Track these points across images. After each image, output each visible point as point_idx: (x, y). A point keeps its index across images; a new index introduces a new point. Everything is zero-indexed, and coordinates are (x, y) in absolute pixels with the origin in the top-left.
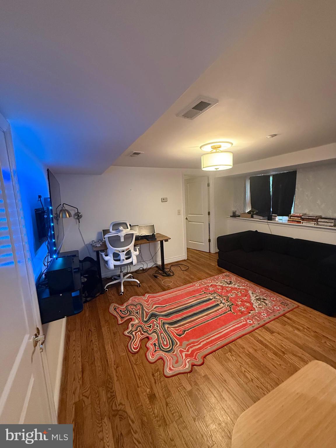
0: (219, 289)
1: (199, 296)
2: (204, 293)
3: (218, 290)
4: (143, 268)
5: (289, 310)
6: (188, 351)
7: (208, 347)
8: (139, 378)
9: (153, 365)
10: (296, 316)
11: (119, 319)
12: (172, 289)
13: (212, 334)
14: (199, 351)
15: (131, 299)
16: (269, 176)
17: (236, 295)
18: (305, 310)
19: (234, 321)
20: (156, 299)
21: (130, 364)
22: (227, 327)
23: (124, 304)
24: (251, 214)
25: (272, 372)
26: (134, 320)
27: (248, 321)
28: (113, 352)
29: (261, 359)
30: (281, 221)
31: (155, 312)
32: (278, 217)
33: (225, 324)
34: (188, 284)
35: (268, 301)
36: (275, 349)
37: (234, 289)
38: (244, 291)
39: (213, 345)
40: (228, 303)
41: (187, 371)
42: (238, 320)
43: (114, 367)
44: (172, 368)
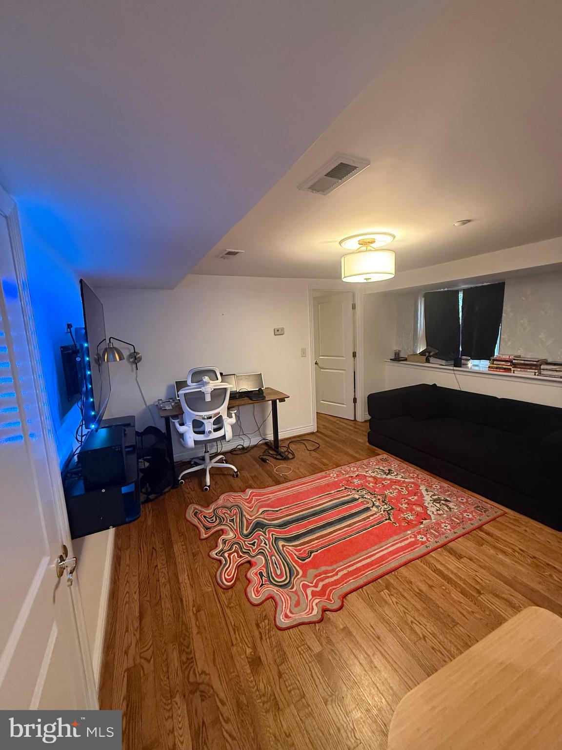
0: (369, 482)
1: (336, 493)
2: (345, 489)
3: (369, 484)
4: (243, 446)
5: (488, 519)
6: (316, 586)
7: (350, 580)
8: (234, 630)
9: (257, 608)
10: (501, 530)
11: (202, 530)
12: (290, 481)
13: (358, 559)
14: (335, 587)
15: (222, 497)
16: (457, 292)
17: (400, 492)
18: (515, 520)
19: (396, 537)
20: (264, 498)
21: (218, 605)
22: (382, 547)
23: (210, 507)
24: (426, 356)
25: (458, 623)
26: (227, 532)
27: (419, 537)
28: (192, 586)
29: (441, 602)
30: (476, 368)
31: (262, 519)
32: (471, 361)
33: (380, 542)
34: (318, 473)
35: (453, 504)
36: (464, 586)
37: (395, 482)
38: (413, 485)
39: (359, 576)
40: (386, 506)
41: (315, 619)
42: (402, 535)
43: (192, 609)
44: (290, 615)
